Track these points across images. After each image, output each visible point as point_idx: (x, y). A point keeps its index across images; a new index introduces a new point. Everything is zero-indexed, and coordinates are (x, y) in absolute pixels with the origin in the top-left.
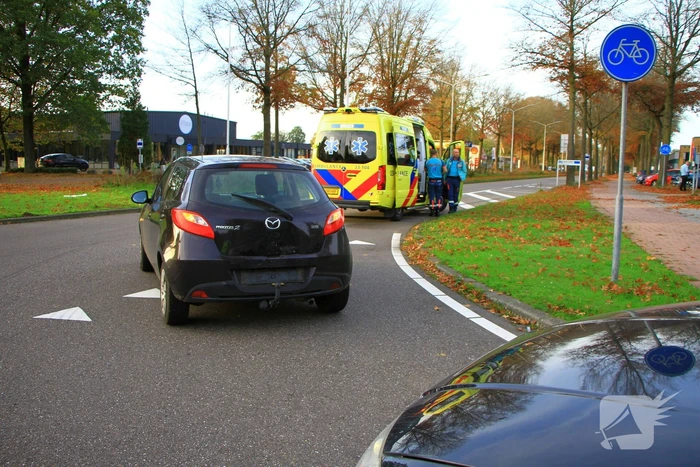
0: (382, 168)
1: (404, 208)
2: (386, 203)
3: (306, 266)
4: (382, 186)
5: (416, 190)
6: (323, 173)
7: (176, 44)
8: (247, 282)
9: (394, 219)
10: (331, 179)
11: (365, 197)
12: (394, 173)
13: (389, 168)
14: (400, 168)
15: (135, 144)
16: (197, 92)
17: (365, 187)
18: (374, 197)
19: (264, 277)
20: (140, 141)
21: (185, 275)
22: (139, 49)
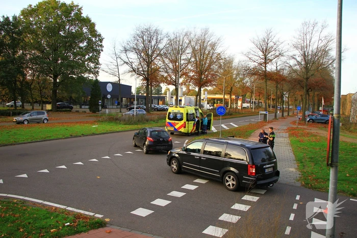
0: (185, 122)
1: (191, 133)
2: (186, 132)
3: (166, 145)
4: (185, 127)
5: (195, 128)
6: (169, 123)
7: (112, 60)
8: (158, 147)
9: (188, 136)
10: (171, 125)
11: (180, 130)
12: (188, 124)
13: (187, 122)
14: (190, 122)
15: (98, 102)
16: (119, 80)
17: (180, 128)
18: (182, 130)
19: (160, 147)
20: (100, 101)
21: (149, 146)
22: (98, 63)
